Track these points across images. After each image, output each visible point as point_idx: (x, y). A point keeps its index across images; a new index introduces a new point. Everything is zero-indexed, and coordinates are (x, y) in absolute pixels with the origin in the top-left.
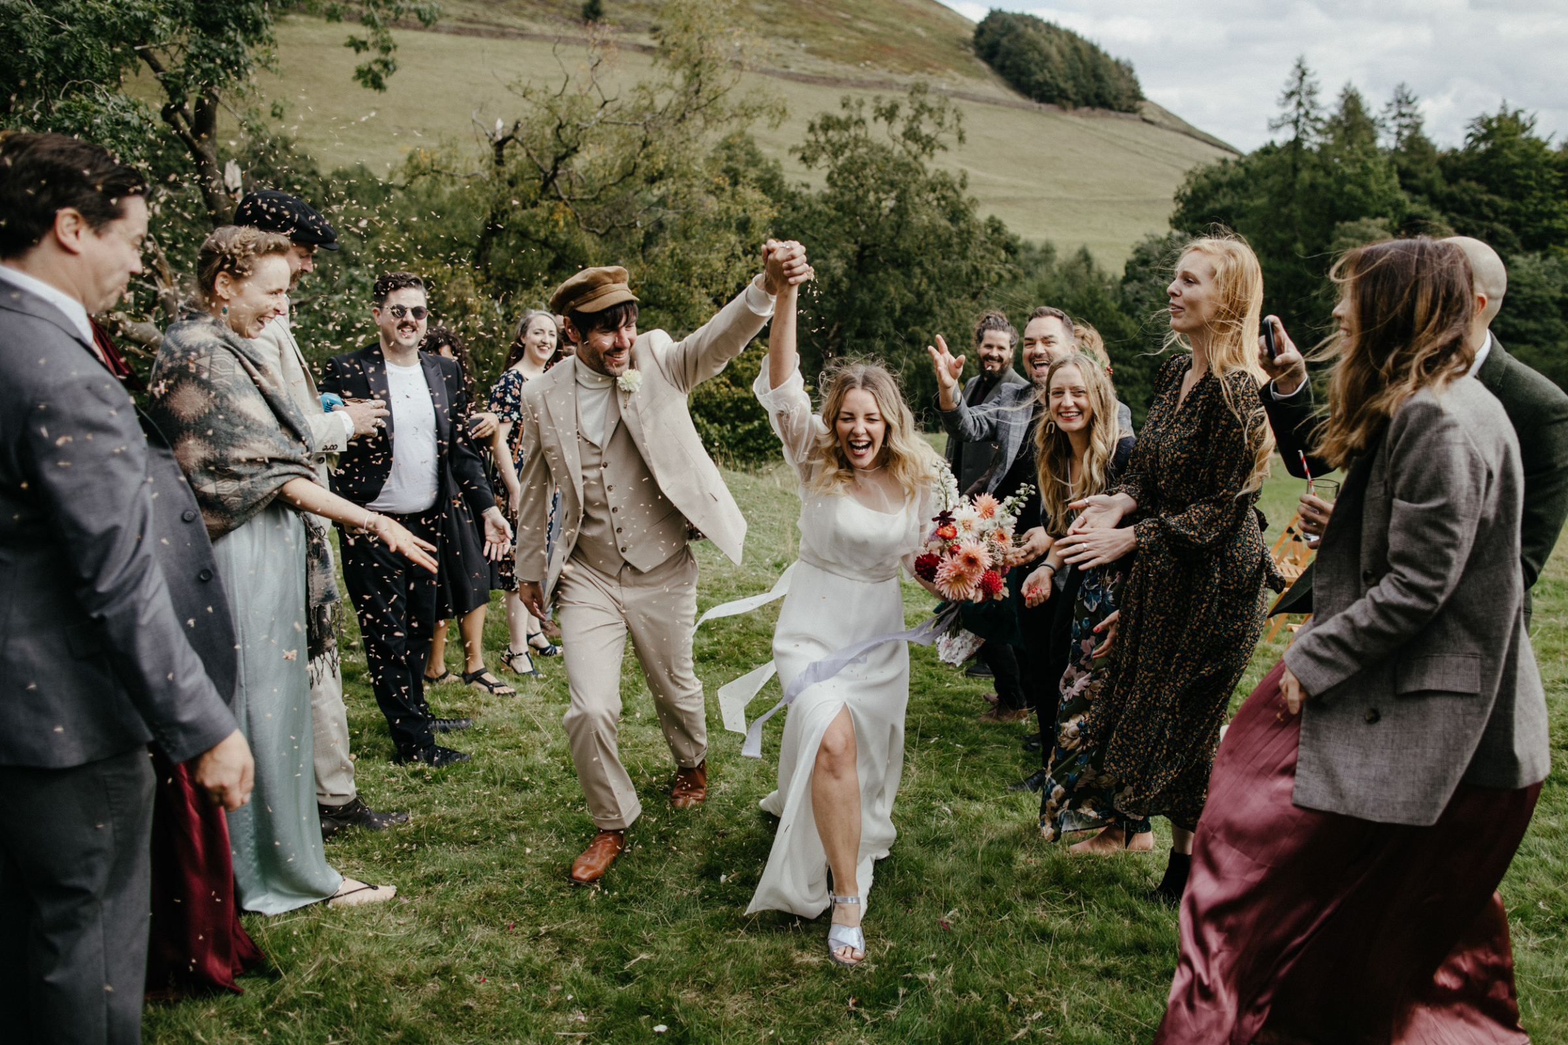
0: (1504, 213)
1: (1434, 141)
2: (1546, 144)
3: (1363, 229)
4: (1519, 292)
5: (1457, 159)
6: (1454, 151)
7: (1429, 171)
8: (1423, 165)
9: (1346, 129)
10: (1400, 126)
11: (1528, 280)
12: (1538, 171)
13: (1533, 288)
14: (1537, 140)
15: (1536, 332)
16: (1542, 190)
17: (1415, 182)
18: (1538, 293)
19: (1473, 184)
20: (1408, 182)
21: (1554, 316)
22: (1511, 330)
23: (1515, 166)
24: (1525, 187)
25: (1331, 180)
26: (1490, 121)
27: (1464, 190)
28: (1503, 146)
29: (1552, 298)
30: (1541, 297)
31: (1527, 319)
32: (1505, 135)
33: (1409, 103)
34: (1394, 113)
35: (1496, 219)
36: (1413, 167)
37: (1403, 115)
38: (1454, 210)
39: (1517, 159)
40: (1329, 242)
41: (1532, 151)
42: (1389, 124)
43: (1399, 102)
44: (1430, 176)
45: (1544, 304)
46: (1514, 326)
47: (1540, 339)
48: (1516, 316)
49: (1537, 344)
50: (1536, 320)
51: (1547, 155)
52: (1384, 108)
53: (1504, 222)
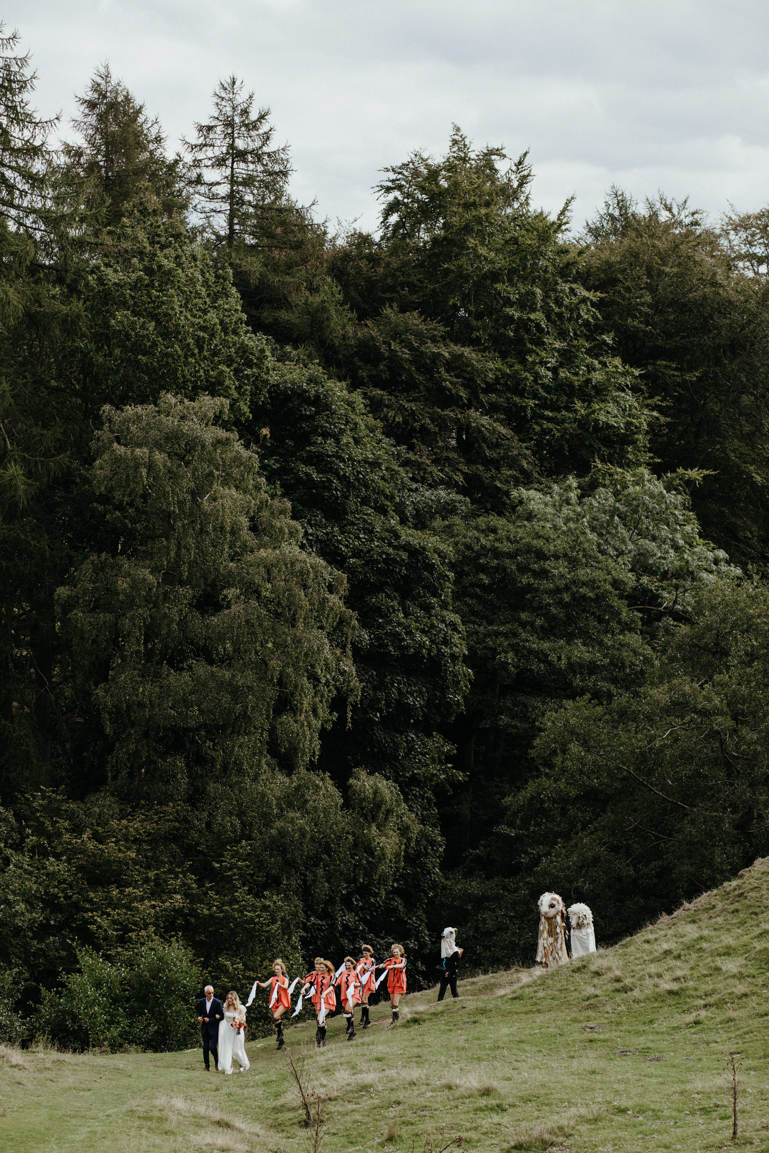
0: (489, 389)
1: (317, 217)
2: (558, 226)
3: (170, 422)
4: (544, 574)
5: (373, 260)
6: (364, 240)
7: (313, 290)
8: (301, 273)
9: (107, 184)
10: (232, 180)
11: (559, 544)
12: (549, 288)
13: (573, 563)
14: (540, 217)
15: (592, 668)
16: (562, 335)
17: (284, 315)
18: (584, 573)
19: (414, 319)
20: (267, 315)
21: (627, 627)
22: (537, 667)
23: (495, 276)
24: (523, 325)
25: (78, 306)
26: (434, 174)
27: (396, 335)
28: (467, 229)
29: (616, 584)
30: (591, 584)
31: (570, 638)
32: (468, 206)
33: (253, 126)
34: (220, 149)
35: (473, 402)
36: (275, 279)
37: (241, 155)
38: (378, 383)
39: (501, 262)
40: (89, 460)
41: (530, 240)
42: (211, 175)
43: (229, 124)
44: (316, 300)
45: (600, 598)
46: (543, 657)
47: (604, 686)
48: (546, 633)
49: (598, 696)
50: (588, 640)
51: (563, 251)
52: (194, 138)
53: (491, 410)
